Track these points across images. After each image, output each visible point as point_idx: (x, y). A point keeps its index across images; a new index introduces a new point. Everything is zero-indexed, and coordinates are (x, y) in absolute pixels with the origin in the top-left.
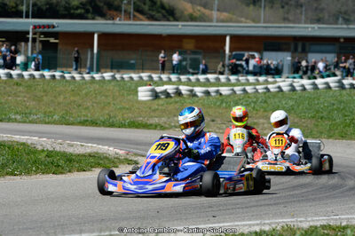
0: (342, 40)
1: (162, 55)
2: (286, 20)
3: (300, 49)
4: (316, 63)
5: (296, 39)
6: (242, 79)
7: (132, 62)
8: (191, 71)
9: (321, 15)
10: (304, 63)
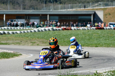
0: (41, 15)
2: (14, 8)
3: (27, 18)
5: (26, 15)
9: (25, 7)
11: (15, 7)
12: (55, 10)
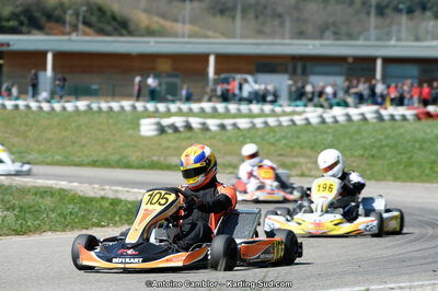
0: (350, 60)
1: (138, 79)
2: (260, 33)
3: (299, 70)
4: (324, 88)
5: (295, 59)
6: (233, 107)
7: (95, 87)
8: (170, 97)
10: (309, 88)
11: (267, 29)
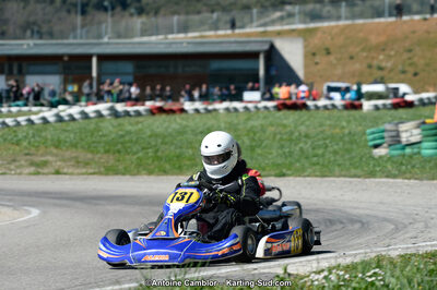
0: (66, 58)
3: (15, 70)
5: (11, 59)
12: (119, 37)
